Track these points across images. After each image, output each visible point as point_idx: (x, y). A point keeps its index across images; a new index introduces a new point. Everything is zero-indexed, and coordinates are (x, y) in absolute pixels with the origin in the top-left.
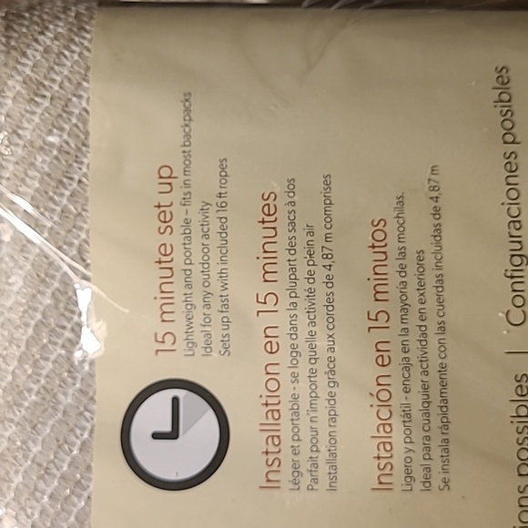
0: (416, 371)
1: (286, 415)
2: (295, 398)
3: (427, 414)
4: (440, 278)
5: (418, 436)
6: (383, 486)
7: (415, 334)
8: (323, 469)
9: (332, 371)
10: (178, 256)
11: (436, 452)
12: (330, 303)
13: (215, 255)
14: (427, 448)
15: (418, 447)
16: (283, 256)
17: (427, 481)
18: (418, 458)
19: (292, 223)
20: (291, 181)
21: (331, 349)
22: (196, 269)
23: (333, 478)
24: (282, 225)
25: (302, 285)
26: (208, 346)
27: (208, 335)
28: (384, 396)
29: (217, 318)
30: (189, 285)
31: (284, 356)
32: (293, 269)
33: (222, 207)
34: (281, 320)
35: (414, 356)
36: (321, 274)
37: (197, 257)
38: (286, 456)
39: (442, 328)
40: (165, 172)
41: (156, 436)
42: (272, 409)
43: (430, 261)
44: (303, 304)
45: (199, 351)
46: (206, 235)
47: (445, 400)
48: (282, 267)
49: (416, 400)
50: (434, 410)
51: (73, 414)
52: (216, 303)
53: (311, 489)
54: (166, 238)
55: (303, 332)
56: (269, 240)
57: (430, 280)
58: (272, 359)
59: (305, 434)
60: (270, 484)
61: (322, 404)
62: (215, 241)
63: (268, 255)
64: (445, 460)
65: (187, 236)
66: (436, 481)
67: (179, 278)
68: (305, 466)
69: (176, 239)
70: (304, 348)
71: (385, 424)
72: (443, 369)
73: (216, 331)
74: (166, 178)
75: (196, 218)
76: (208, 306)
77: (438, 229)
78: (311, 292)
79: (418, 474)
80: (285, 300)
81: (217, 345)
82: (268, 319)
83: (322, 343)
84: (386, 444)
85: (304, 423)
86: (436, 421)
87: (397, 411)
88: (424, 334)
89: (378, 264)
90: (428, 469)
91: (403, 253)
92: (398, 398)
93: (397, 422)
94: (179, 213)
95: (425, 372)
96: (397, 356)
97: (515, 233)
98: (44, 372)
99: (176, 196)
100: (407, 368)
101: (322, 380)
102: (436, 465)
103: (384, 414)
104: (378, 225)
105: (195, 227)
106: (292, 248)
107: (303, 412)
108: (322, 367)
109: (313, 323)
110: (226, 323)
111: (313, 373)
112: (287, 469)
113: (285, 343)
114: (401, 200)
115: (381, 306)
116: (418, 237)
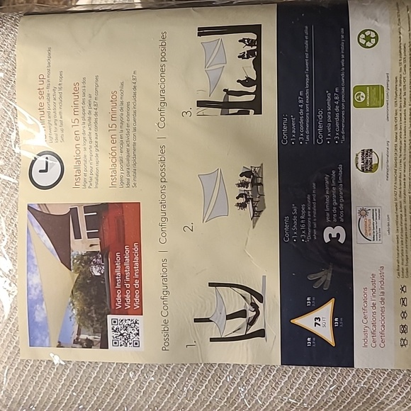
0: (125, 145)
1: (82, 162)
2: (85, 156)
3: (128, 160)
4: (135, 112)
5: (125, 168)
6: (113, 186)
7: (125, 132)
8: (94, 180)
9: (97, 146)
10: (46, 106)
11: (131, 174)
12: (96, 122)
13: (58, 106)
14: (128, 172)
15: (125, 172)
16: (80, 105)
17: (128, 183)
18: (125, 176)
19: (84, 93)
20: (84, 78)
21: (97, 138)
22: (52, 111)
23: (97, 184)
24: (80, 95)
25: (87, 115)
26: (57, 139)
27: (57, 135)
28: (114, 154)
29: (59, 128)
30: (50, 117)
31: (81, 142)
32: (84, 110)
33: (60, 89)
34: (80, 128)
35: (125, 139)
36: (93, 111)
37: (52, 107)
38: (82, 177)
39: (135, 130)
40: (41, 77)
41: (41, 171)
42: (78, 161)
43: (131, 106)
44: (87, 122)
45: (54, 141)
46: (55, 99)
47: (135, 155)
48: (80, 109)
49: (125, 155)
50: (131, 159)
51: (14, 165)
52: (59, 123)
53: (89, 187)
54: (42, 101)
55: (87, 133)
56: (76, 100)
57: (131, 113)
58: (77, 142)
59: (89, 169)
60: (76, 186)
61: (94, 158)
62: (58, 101)
63: (76, 106)
64: (135, 177)
65: (49, 100)
66: (132, 184)
67: (46, 115)
68: (88, 180)
69: (45, 101)
70: (87, 138)
71: (114, 164)
72: (135, 144)
73: (59, 133)
74: (42, 79)
75: (52, 93)
76: (56, 124)
77: (135, 94)
78: (90, 118)
79: (125, 181)
80: (81, 121)
81: (60, 139)
82: (76, 128)
83: (93, 136)
84: (115, 171)
85: (88, 165)
86: (131, 163)
87: (118, 159)
88: (128, 132)
89: (114, 107)
90: (129, 180)
91: (122, 103)
92: (119, 155)
93: (118, 163)
94: (46, 91)
95: (128, 145)
96: (118, 140)
97: (162, 94)
98: (5, 151)
99: (45, 86)
100: (122, 144)
101: (94, 149)
102: (131, 178)
103: (114, 160)
104: (114, 93)
105: (51, 96)
106: (84, 103)
107: (87, 161)
108: (93, 145)
109: (90, 129)
110: (62, 130)
111: (91, 147)
112: (82, 181)
113: (81, 136)
114: (122, 84)
115: (114, 122)
116: (128, 97)
